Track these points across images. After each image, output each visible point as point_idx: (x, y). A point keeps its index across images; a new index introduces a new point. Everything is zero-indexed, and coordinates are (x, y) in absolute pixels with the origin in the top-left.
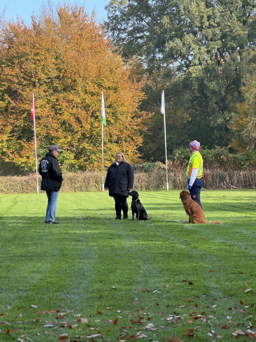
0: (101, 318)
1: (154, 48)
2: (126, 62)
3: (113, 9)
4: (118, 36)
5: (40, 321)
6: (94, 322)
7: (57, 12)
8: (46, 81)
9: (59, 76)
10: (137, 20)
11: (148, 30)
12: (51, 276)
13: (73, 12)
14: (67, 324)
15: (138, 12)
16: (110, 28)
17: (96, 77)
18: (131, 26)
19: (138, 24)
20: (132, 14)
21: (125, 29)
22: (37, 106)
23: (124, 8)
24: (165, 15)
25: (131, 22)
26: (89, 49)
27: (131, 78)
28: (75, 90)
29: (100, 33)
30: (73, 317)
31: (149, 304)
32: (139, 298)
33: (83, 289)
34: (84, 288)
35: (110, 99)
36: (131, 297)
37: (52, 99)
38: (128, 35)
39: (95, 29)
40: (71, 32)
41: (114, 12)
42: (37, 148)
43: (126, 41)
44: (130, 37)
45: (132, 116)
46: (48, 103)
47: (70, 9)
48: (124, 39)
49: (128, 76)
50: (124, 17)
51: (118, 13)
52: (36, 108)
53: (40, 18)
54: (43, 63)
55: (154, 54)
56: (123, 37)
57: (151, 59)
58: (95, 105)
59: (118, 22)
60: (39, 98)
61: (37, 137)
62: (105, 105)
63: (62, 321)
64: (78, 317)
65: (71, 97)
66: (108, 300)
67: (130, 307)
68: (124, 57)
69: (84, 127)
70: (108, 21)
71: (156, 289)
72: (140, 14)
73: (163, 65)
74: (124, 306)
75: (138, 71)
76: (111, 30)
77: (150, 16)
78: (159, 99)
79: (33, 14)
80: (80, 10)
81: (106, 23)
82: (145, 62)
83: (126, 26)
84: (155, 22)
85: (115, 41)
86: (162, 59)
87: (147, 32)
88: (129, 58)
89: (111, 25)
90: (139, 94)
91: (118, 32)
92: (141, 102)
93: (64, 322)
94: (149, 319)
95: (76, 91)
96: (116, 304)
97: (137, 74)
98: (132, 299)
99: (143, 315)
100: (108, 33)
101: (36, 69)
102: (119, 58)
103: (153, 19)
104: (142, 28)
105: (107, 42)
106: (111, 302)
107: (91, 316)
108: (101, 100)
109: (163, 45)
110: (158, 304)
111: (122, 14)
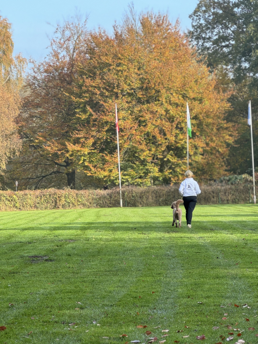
0: (190, 334)
1: (240, 57)
2: (211, 72)
3: (198, 18)
4: (203, 45)
5: (127, 336)
6: (182, 338)
7: (139, 22)
8: (129, 92)
9: (142, 87)
10: (222, 28)
11: (234, 39)
12: (136, 291)
13: (156, 21)
14: (154, 339)
15: (223, 20)
16: (194, 37)
17: (180, 88)
18: (216, 35)
19: (223, 32)
20: (217, 22)
21: (210, 38)
22: (120, 118)
23: (208, 16)
24: (251, 22)
25: (216, 30)
26: (174, 59)
27: (217, 88)
28: (159, 100)
29: (185, 42)
30: (161, 332)
31: (239, 320)
32: (229, 314)
33: (170, 304)
34: (172, 303)
35: (195, 111)
36: (220, 312)
37: (135, 111)
38: (213, 44)
39: (179, 38)
40: (154, 41)
41: (198, 21)
42: (120, 161)
43: (211, 51)
44: (215, 46)
45: (218, 128)
46: (131, 114)
47: (154, 18)
48: (208, 49)
49: (213, 86)
50: (209, 26)
51: (202, 22)
52: (119, 120)
53: (122, 27)
54: (125, 74)
55: (240, 63)
56: (208, 46)
57: (237, 68)
58: (180, 117)
59: (202, 31)
60: (122, 109)
61: (120, 149)
62: (191, 116)
63: (150, 337)
64: (166, 332)
65: (155, 108)
66: (196, 316)
67: (220, 323)
68: (210, 67)
69: (168, 139)
70: (192, 30)
71: (245, 305)
72: (225, 23)
73: (249, 74)
74: (212, 322)
75: (224, 80)
76: (195, 39)
77: (236, 24)
78: (245, 110)
79: (115, 23)
80: (163, 19)
81: (190, 32)
82: (231, 72)
83: (211, 34)
84: (241, 30)
85: (200, 51)
86: (249, 68)
87: (233, 41)
88: (214, 68)
89: (195, 34)
90: (225, 105)
91: (202, 41)
92: (227, 114)
93: (151, 338)
94: (239, 335)
95: (160, 102)
96: (205, 319)
97: (223, 84)
98: (221, 314)
99: (234, 331)
100: (192, 42)
101: (118, 80)
102: (204, 68)
103: (239, 27)
104: (227, 37)
105: (192, 52)
106: (199, 318)
107: (179, 332)
108: (186, 111)
109: (249, 54)
110: (248, 320)
111: (207, 22)
